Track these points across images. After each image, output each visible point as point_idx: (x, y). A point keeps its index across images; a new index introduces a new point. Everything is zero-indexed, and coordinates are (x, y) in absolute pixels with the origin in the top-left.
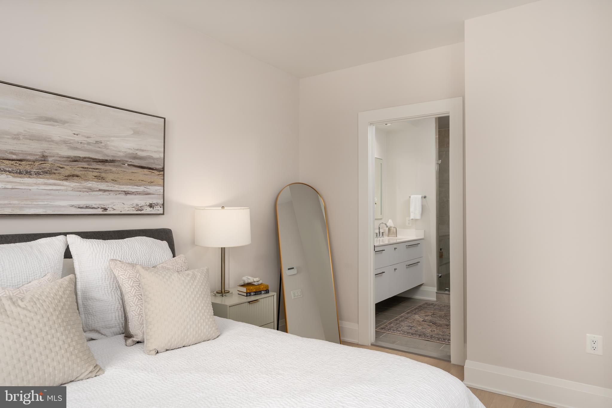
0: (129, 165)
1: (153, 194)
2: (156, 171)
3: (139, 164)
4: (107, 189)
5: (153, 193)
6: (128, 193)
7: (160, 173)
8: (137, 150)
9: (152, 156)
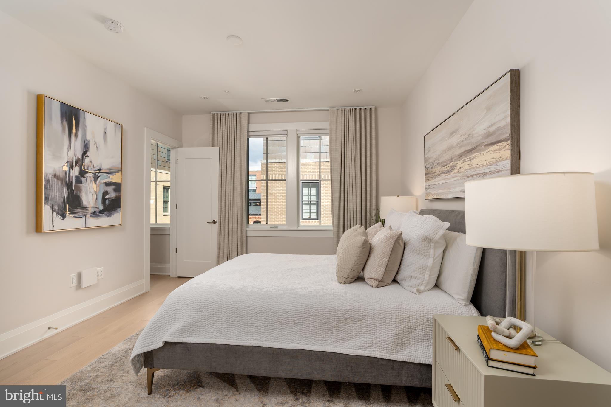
0: (485, 146)
1: (501, 171)
2: (503, 143)
3: (490, 141)
4: (474, 174)
5: (502, 169)
6: (485, 175)
7: (507, 142)
8: (489, 127)
9: (500, 127)
